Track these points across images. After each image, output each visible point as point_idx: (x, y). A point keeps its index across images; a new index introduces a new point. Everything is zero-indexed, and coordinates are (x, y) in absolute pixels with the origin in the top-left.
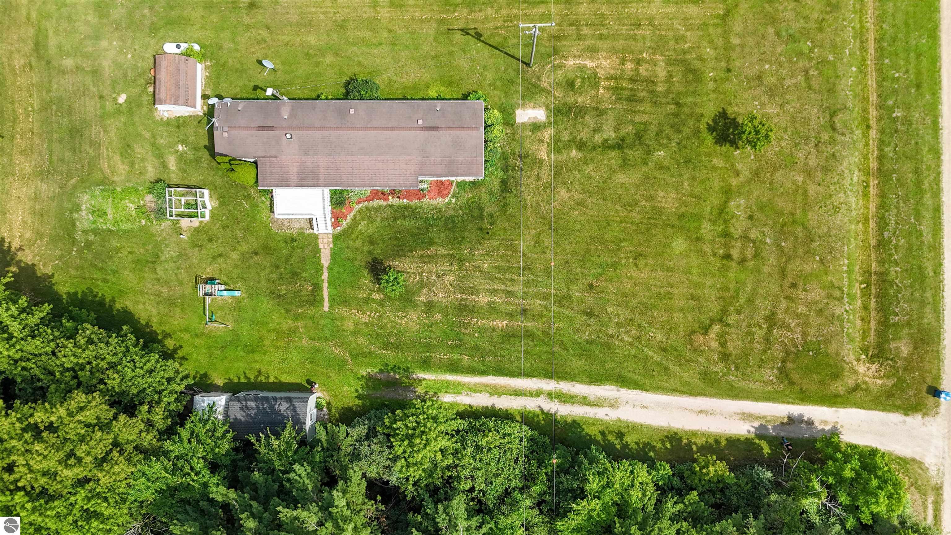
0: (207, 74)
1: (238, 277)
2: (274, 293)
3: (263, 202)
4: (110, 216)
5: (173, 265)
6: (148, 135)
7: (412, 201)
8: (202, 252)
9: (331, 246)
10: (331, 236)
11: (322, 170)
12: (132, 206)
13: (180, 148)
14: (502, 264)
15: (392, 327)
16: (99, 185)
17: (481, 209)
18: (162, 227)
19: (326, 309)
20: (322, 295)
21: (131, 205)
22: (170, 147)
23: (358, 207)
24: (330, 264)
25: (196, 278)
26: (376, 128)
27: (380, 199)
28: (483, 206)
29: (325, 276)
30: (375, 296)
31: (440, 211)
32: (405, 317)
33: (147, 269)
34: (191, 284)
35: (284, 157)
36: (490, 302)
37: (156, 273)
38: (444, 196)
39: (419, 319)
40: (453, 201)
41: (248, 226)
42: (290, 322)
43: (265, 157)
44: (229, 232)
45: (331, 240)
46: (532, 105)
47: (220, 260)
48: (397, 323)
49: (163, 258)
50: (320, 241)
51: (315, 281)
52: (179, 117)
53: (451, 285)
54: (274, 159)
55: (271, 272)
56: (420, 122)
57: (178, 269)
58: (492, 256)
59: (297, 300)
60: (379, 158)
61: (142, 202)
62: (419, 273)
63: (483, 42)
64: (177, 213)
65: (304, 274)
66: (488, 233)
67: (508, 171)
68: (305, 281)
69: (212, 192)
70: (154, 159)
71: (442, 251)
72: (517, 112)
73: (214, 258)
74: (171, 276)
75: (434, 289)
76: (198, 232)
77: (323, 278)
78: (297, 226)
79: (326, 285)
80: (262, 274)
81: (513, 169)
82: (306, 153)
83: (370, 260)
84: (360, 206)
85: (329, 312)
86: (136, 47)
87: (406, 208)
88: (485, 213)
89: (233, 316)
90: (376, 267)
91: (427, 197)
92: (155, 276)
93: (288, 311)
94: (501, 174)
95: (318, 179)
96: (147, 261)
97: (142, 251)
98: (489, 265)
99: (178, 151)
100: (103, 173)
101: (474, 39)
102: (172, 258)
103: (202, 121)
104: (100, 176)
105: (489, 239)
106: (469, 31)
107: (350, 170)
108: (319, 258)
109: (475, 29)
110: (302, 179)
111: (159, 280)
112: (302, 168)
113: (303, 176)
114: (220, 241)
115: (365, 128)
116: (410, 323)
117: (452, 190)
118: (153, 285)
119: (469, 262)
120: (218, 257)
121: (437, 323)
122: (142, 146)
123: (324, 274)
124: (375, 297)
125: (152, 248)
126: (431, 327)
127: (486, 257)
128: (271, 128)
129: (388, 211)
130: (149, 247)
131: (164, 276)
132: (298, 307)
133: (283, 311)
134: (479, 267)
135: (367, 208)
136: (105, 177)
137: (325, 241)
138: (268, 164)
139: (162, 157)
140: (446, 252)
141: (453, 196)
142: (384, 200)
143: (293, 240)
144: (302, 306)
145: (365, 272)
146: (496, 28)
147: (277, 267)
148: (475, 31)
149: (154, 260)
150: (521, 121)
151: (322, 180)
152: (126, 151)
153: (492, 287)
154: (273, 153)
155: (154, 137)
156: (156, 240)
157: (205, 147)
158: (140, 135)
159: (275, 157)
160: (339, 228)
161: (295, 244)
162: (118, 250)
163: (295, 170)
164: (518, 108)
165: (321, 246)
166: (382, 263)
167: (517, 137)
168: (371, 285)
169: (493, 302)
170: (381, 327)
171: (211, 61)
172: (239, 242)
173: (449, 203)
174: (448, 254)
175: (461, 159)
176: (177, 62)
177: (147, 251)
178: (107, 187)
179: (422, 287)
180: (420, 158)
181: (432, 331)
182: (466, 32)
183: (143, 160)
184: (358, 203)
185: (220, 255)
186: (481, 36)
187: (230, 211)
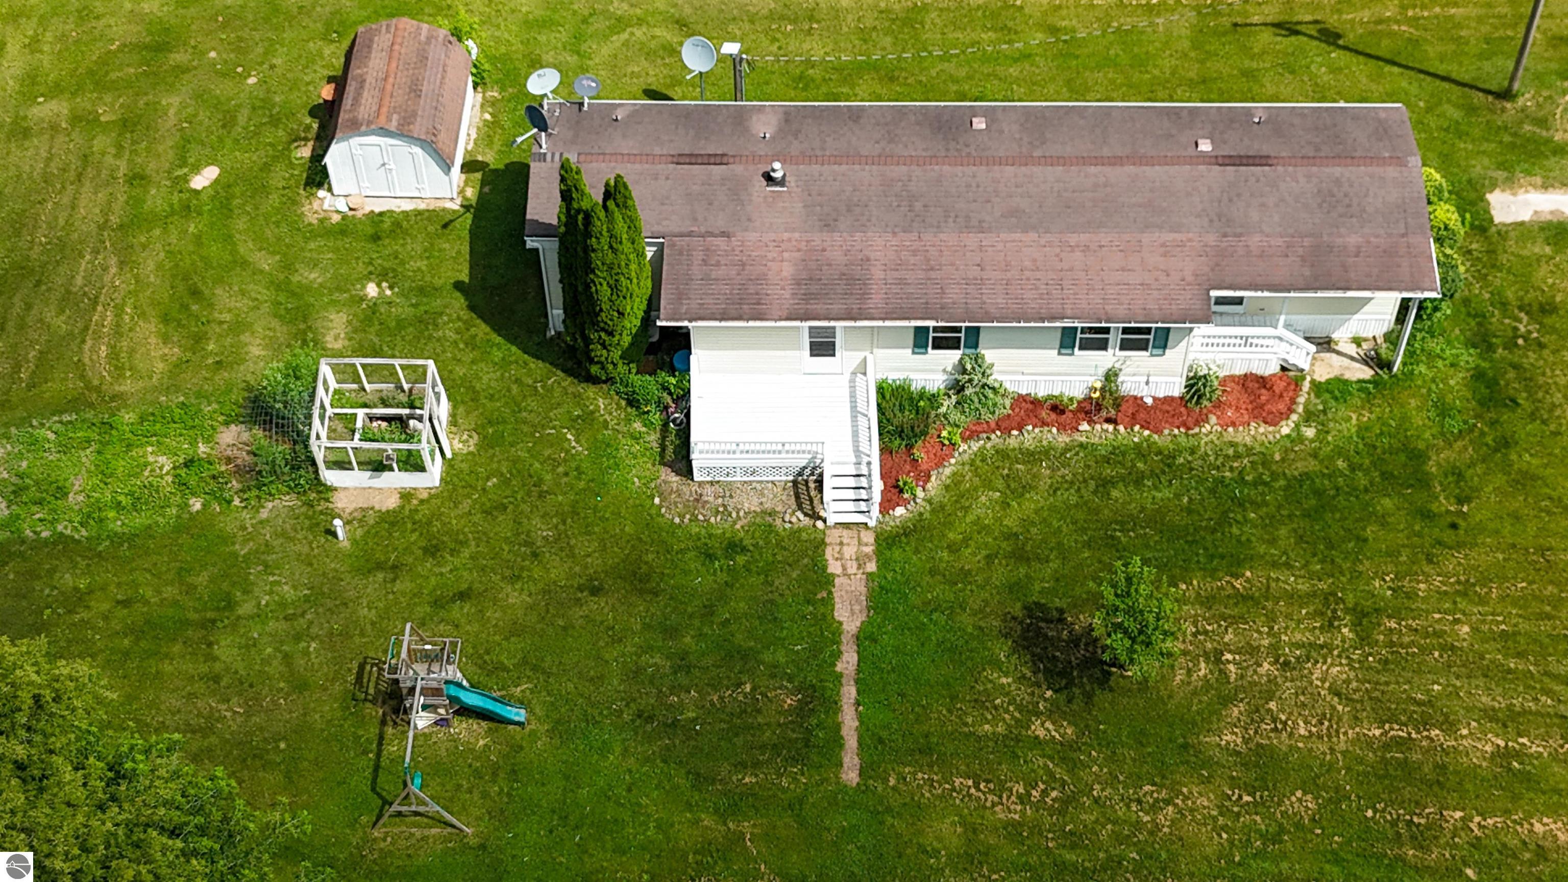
0: (488, 117)
1: (524, 662)
2: (650, 719)
3: (636, 437)
4: (75, 499)
5: (283, 625)
6: (266, 262)
7: (1159, 431)
8: (398, 586)
9: (872, 567)
10: (869, 537)
11: (878, 273)
12: (165, 462)
13: (372, 290)
14: (1524, 626)
15: (1118, 838)
16: (61, 413)
17: (1418, 457)
18: (264, 514)
19: (851, 776)
20: (838, 727)
21: (162, 459)
22: (339, 289)
23: (968, 449)
24: (869, 622)
25: (362, 667)
26: (1060, 161)
27: (1044, 424)
28: (1421, 445)
29: (848, 661)
30: (1040, 729)
31: (1266, 460)
32: (1168, 802)
33: (177, 648)
34: (337, 687)
35: (752, 236)
36: (1503, 756)
37: (211, 658)
38: (1273, 420)
39: (1223, 811)
40: (1310, 432)
41: (574, 505)
42: (708, 821)
43: (690, 234)
44: (503, 526)
45: (869, 550)
46: (1538, 180)
47: (458, 611)
48: (1138, 825)
49: (246, 608)
50: (829, 553)
51: (812, 679)
52: (381, 214)
53: (1338, 694)
54: (720, 242)
55: (649, 649)
56: (1205, 146)
57: (298, 638)
58: (1483, 601)
59: (739, 741)
60: (1073, 239)
61: (202, 449)
62: (1206, 655)
63: (1345, 48)
64: (332, 458)
65: (767, 657)
66: (1454, 526)
67: (1491, 348)
68: (773, 676)
69: (461, 410)
70: (275, 323)
71: (1291, 581)
72: (1489, 196)
73: (438, 603)
74: (266, 662)
75: (1272, 705)
76: (393, 524)
77: (839, 667)
78: (751, 504)
79: (849, 692)
80: (611, 654)
81: (1510, 345)
82: (828, 225)
83: (1017, 609)
84: (975, 446)
85: (862, 789)
86: (278, 61)
87: (1140, 451)
88: (1432, 467)
89: (485, 795)
90: (1039, 632)
91: (1213, 419)
92: (204, 669)
93: (699, 780)
94: (1469, 358)
95: (864, 296)
96: (185, 623)
97: (170, 592)
98: (1475, 630)
99: (362, 299)
100: (82, 377)
101: (1315, 43)
102: (283, 604)
103: (457, 224)
104: (74, 385)
105: (1459, 546)
106: (1299, 27)
107: (975, 272)
108: (828, 602)
109: (1316, 22)
110: (808, 297)
111: (216, 679)
112: (813, 265)
113: (814, 288)
114: (466, 553)
115: (1026, 160)
116: (1189, 829)
117: (1301, 400)
118: (191, 696)
119: (1396, 615)
120: (453, 600)
121: (1299, 826)
122: (243, 293)
123: (845, 657)
124: (1041, 733)
125: (212, 580)
126: (1276, 839)
127: (1462, 604)
128: (718, 159)
129: (1078, 462)
130: (202, 579)
131: (240, 666)
132: (741, 766)
133: (681, 780)
134: (1438, 634)
135: (1002, 454)
136: (88, 387)
137: (850, 551)
138: (698, 256)
139: (305, 319)
140: (1303, 587)
141: (1309, 417)
142: (1062, 428)
143: (734, 547)
144: (757, 765)
145: (1002, 650)
146: (1380, 22)
147: (671, 632)
148: (1318, 26)
149: (210, 615)
150: (1509, 220)
151: (876, 300)
152: (185, 307)
153: (1501, 703)
154: (720, 222)
155: (288, 267)
156: (235, 555)
157: (458, 286)
158: (245, 264)
159: (724, 234)
160: (900, 511)
161: (741, 559)
162: (79, 599)
163: (788, 270)
164: (1493, 187)
165: (834, 567)
166: (1061, 620)
167: (1503, 258)
168: (1023, 694)
169: (1518, 755)
170: (1074, 841)
171: (503, 89)
172: (535, 555)
173: (1297, 438)
174: (1314, 595)
175: (1353, 240)
176: (423, 38)
177: (191, 589)
178: (90, 415)
179: (1227, 700)
180: (1211, 239)
181: (1284, 855)
182: (1288, 29)
183: (239, 327)
184: (970, 435)
185: (463, 596)
186: (1338, 36)
187: (515, 461)
